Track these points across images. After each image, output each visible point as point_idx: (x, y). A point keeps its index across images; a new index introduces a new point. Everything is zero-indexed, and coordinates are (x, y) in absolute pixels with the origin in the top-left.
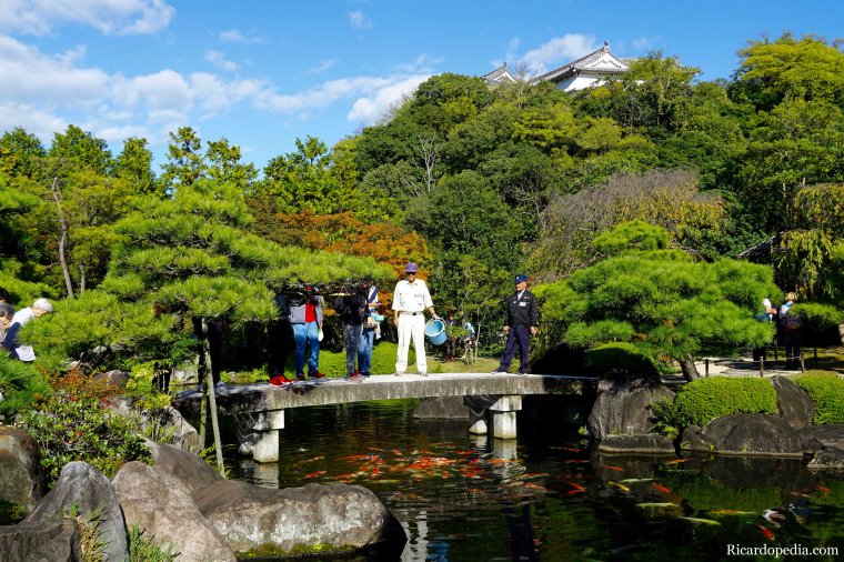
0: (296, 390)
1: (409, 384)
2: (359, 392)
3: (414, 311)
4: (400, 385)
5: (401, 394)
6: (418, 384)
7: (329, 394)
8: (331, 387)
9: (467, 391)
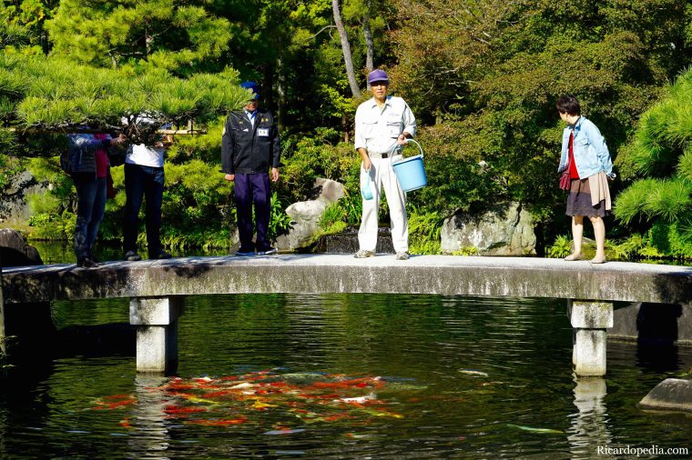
0: (181, 271)
1: (378, 271)
2: (288, 278)
3: (384, 151)
4: (362, 271)
5: (363, 286)
6: (394, 272)
7: (237, 279)
8: (240, 269)
9: (493, 289)
